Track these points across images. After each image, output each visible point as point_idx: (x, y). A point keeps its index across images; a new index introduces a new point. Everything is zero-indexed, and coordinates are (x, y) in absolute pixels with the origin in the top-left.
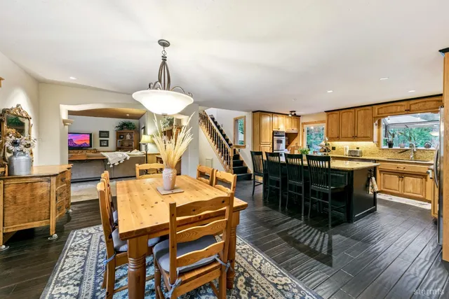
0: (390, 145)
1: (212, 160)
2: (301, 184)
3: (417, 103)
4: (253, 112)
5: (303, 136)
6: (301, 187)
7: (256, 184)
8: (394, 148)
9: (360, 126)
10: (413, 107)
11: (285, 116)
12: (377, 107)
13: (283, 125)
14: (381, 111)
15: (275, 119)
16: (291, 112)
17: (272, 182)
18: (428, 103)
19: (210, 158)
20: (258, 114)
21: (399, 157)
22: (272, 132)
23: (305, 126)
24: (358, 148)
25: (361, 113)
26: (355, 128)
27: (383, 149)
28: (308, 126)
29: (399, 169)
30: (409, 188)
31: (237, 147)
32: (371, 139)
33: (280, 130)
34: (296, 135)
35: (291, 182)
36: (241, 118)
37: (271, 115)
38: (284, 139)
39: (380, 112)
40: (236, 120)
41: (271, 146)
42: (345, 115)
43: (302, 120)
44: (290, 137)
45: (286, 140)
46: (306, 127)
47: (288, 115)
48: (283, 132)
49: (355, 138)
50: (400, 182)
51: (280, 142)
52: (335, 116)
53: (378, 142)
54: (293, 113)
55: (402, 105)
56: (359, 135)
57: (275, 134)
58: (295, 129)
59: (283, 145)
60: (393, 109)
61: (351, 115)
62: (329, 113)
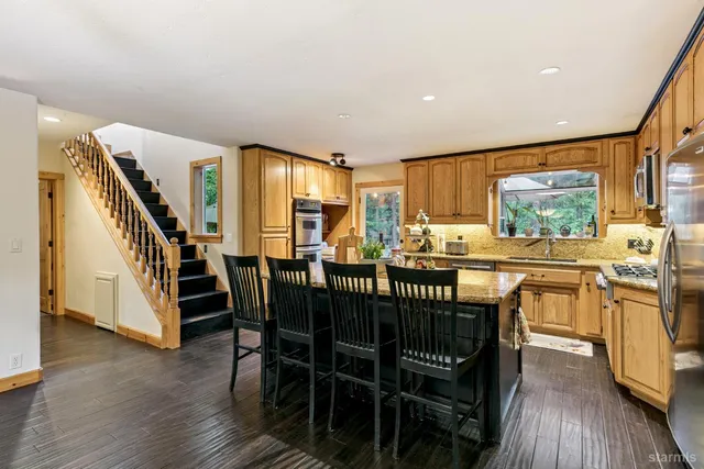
0: (512, 231)
1: (115, 281)
2: (371, 351)
3: (555, 151)
4: (243, 148)
5: (358, 213)
6: (371, 363)
7: (242, 352)
8: (517, 236)
9: (466, 194)
10: (552, 159)
11: (320, 165)
12: (492, 156)
13: (317, 185)
14: (500, 164)
15: (300, 170)
16: (335, 155)
17: (287, 347)
18: (573, 152)
19: (110, 274)
20: (256, 153)
21: (527, 252)
22: (290, 201)
23: (362, 190)
24: (460, 238)
25: (467, 165)
26: (456, 196)
27: (502, 239)
28: (368, 190)
29: (535, 278)
30: (551, 315)
31: (200, 238)
32: (483, 220)
33: (310, 197)
34: (344, 209)
35: (342, 346)
36: (209, 161)
37: (288, 158)
38: (318, 218)
39: (499, 166)
40: (197, 168)
41: (289, 235)
42: (438, 168)
43: (357, 178)
44: (333, 214)
45: (324, 222)
46: (364, 192)
47: (327, 163)
48: (317, 202)
49: (457, 217)
50: (536, 303)
51: (310, 225)
52: (421, 170)
53: (494, 226)
54: (338, 159)
55: (533, 155)
56: (463, 212)
57: (299, 206)
58: (343, 196)
59: (317, 234)
60: (519, 160)
61: (449, 169)
62: (409, 164)
